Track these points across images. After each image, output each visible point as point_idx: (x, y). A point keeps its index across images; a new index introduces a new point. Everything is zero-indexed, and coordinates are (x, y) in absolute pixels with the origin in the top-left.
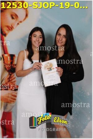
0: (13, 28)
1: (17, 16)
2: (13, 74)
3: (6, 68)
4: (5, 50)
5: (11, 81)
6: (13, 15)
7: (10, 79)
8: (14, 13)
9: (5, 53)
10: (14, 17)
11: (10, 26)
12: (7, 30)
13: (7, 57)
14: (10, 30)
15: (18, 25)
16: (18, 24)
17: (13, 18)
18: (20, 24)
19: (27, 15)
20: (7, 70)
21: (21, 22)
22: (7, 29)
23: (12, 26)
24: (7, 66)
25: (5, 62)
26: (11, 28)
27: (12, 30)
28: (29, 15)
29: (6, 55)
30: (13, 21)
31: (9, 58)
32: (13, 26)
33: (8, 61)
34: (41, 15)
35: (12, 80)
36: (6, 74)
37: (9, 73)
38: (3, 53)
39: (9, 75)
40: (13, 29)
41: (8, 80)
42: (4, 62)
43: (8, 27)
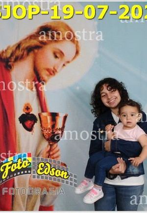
0: (56, 71)
1: (62, 53)
2: (56, 144)
3: (45, 134)
4: (44, 106)
5: (52, 157)
6: (57, 52)
7: (51, 153)
8: (59, 50)
9: (43, 111)
10: (58, 55)
11: (52, 68)
12: (47, 75)
13: (46, 117)
14: (51, 74)
15: (65, 67)
16: (64, 65)
17: (56, 57)
18: (68, 65)
19: (77, 52)
20: (45, 138)
21: (68, 62)
22: (47, 72)
23: (54, 68)
24: (45, 132)
25: (43, 125)
26: (53, 72)
27: (54, 74)
28: (81, 52)
29: (44, 114)
30: (57, 61)
31: (49, 118)
32: (56, 68)
33: (47, 123)
34: (99, 52)
35: (53, 154)
36: (45, 145)
37: (49, 143)
38: (40, 112)
39: (49, 146)
40: (56, 73)
41: (48, 155)
42: (41, 126)
43: (48, 70)
